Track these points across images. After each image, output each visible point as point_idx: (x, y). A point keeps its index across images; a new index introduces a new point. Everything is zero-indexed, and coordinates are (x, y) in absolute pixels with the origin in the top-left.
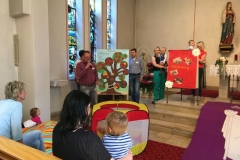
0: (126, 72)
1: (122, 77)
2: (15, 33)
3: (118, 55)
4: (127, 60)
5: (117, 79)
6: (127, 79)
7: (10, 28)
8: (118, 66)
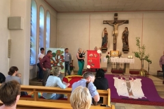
0: (63, 61)
1: (61, 64)
2: (9, 38)
3: (59, 51)
4: (63, 54)
5: (59, 65)
6: (64, 64)
7: (7, 35)
8: (59, 57)
